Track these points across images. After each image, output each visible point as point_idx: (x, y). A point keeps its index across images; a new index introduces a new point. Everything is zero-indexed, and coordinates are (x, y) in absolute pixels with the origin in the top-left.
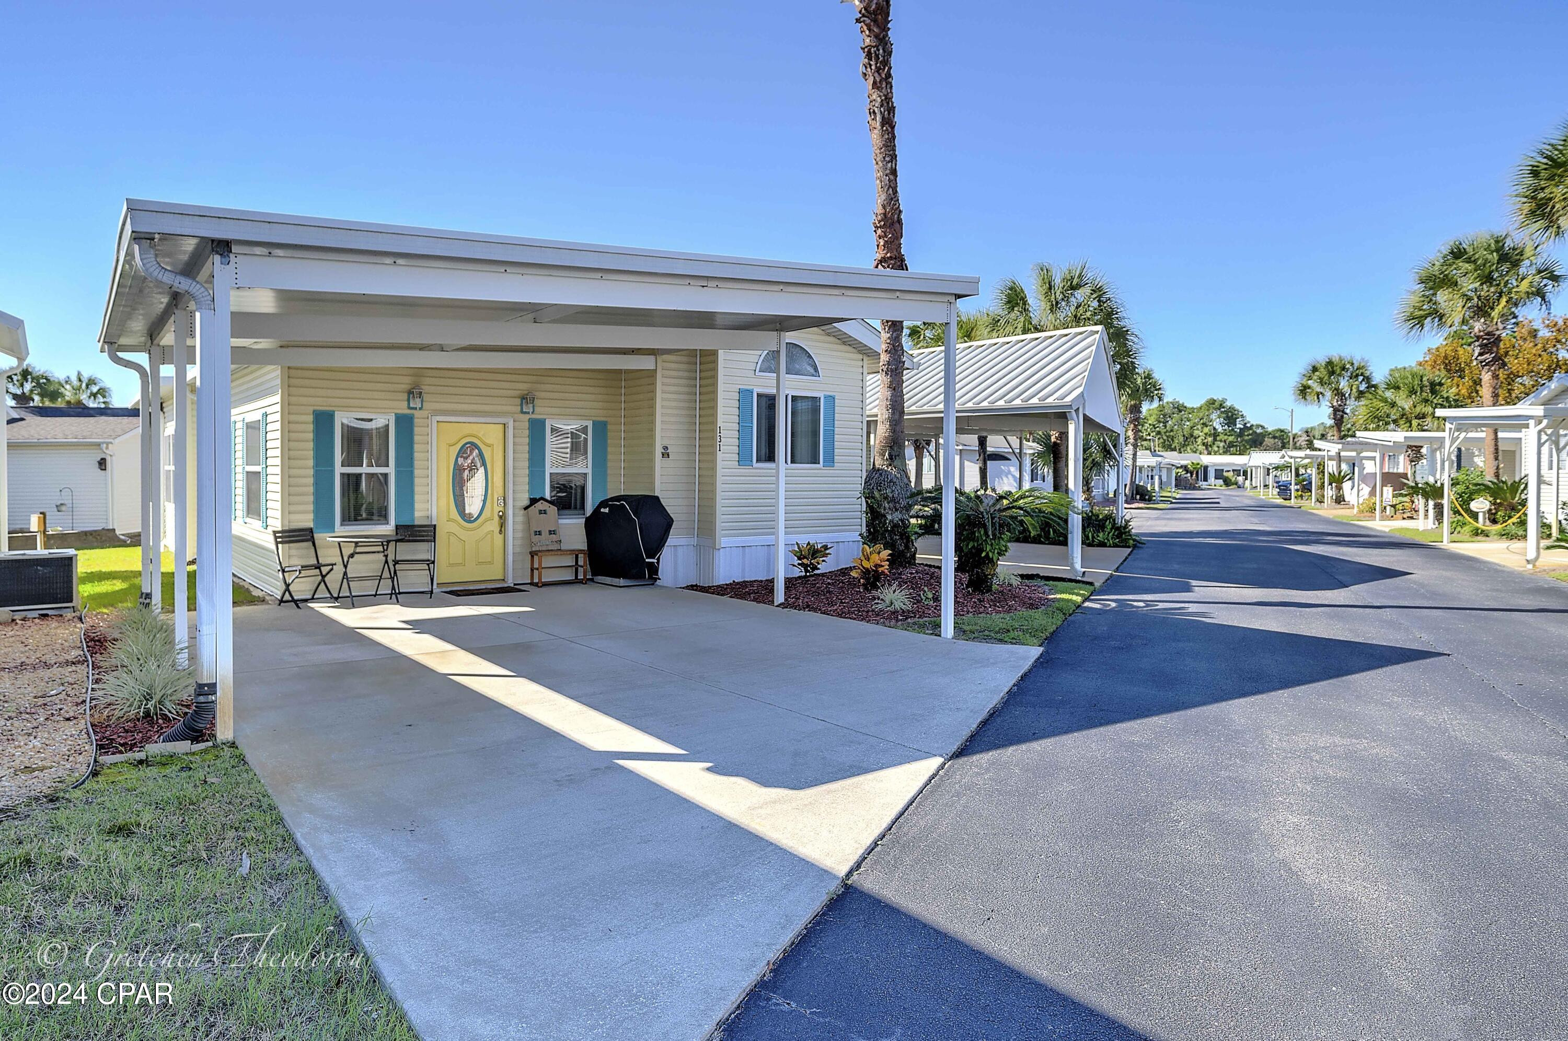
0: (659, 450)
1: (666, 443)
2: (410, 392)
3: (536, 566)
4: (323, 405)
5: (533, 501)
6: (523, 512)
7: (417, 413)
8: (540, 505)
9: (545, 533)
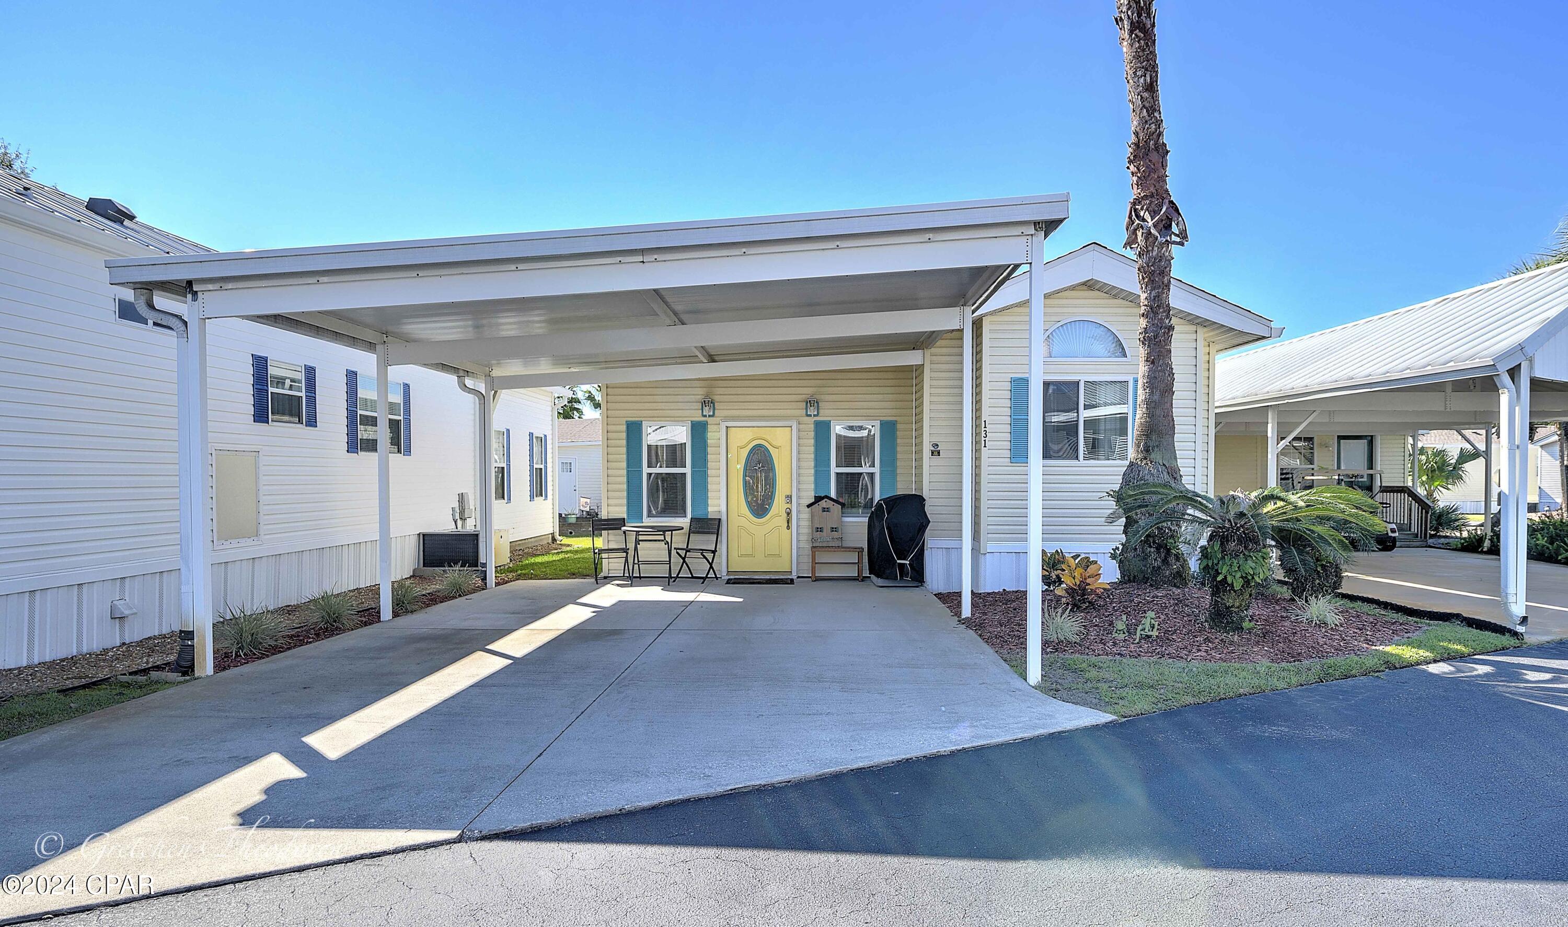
0: (927, 449)
1: (936, 440)
2: (704, 403)
3: (817, 560)
4: (633, 416)
5: (818, 499)
6: (807, 509)
7: (710, 420)
8: (823, 503)
9: (827, 531)
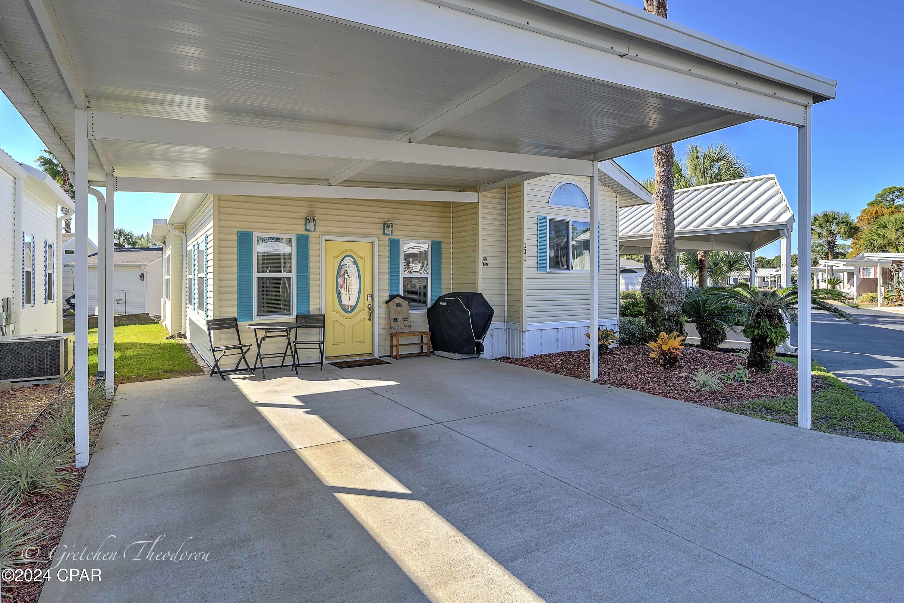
0: (481, 261)
1: (485, 255)
2: (307, 219)
3: (395, 343)
4: (244, 227)
5: (392, 297)
6: (385, 305)
7: (311, 234)
8: (397, 300)
9: (400, 321)
